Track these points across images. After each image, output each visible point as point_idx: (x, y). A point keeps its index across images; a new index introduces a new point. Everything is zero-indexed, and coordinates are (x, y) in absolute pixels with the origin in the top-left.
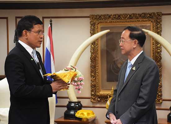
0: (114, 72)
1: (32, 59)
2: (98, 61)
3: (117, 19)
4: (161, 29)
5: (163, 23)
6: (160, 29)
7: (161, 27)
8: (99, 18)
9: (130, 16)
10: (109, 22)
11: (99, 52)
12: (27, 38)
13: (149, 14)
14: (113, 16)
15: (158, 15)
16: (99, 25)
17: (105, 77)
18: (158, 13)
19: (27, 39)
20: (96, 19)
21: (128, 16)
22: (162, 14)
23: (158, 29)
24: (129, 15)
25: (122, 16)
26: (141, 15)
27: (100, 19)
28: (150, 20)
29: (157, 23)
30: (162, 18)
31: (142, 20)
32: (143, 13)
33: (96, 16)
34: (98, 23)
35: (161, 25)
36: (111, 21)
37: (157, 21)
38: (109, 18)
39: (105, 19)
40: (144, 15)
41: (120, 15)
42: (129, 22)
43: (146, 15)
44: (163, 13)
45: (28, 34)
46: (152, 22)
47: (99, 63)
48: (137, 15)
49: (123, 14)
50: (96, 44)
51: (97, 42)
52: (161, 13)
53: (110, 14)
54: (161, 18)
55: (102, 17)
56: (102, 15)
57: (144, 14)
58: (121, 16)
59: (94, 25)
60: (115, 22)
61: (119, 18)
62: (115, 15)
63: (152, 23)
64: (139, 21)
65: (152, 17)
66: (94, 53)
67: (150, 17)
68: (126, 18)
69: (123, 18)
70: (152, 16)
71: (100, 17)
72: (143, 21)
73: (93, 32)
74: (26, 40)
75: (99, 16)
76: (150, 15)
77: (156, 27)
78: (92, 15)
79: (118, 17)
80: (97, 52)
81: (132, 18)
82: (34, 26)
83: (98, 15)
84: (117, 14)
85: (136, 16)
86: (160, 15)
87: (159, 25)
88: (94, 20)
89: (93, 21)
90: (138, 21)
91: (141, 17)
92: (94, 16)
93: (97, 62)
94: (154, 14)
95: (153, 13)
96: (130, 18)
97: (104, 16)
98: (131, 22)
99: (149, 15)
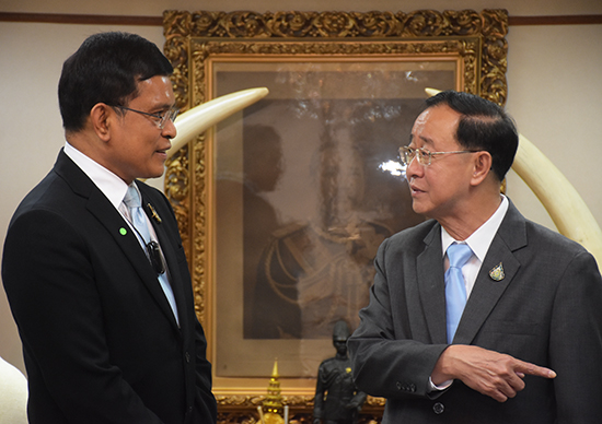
0: (279, 293)
1: (123, 231)
2: (203, 238)
3: (297, 35)
4: (505, 89)
5: (510, 60)
6: (498, 90)
7: (505, 82)
8: (209, 28)
9: (360, 23)
10: (260, 52)
11: (209, 193)
12: (107, 138)
13: (450, 18)
14: (279, 20)
15: (490, 20)
16: (209, 64)
17: (237, 314)
18: (490, 12)
19: (107, 143)
20: (193, 31)
21: (352, 23)
22: (509, 18)
23: (489, 90)
24: (356, 19)
25: (321, 21)
26: (411, 19)
27: (214, 35)
28: (453, 47)
29: (484, 61)
30: (508, 38)
31: (416, 46)
32: (420, 13)
33: (194, 19)
34: (206, 55)
35: (503, 69)
36: (267, 44)
37: (484, 49)
38: (256, 32)
39: (240, 31)
40: (427, 20)
41: (312, 19)
42: (353, 50)
43: (434, 20)
44: (512, 13)
45: (112, 120)
46: (462, 54)
47: (207, 247)
48: (394, 22)
49: (328, 13)
50: (195, 155)
51: (199, 146)
52: (506, 12)
53: (262, 11)
54: (503, 40)
55: (222, 22)
56: (222, 15)
57: (428, 15)
58: (315, 23)
59: (185, 62)
60: (289, 52)
61: (307, 34)
62: (288, 17)
63: (460, 61)
64: (404, 48)
65: (462, 33)
66: (182, 198)
67: (455, 33)
68: (339, 30)
69: (328, 31)
70: (463, 27)
71: (214, 23)
72: (422, 51)
73: (181, 96)
74: (103, 148)
75: (210, 18)
76: (454, 21)
77: (481, 80)
78: (176, 13)
79: (302, 28)
80: (199, 191)
81: (367, 35)
82: (139, 85)
83: (205, 14)
84: (297, 13)
85: (387, 25)
86: (498, 25)
87: (496, 69)
88: (185, 36)
89: (180, 43)
90: (395, 47)
91: (411, 30)
92: (185, 17)
93: (199, 243)
94: (474, 18)
95: (469, 12)
96: (361, 34)
97: (234, 20)
98: (367, 51)
99: (447, 23)
